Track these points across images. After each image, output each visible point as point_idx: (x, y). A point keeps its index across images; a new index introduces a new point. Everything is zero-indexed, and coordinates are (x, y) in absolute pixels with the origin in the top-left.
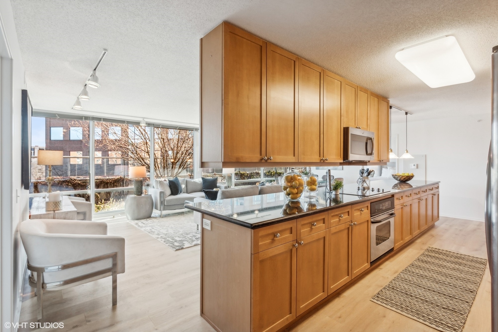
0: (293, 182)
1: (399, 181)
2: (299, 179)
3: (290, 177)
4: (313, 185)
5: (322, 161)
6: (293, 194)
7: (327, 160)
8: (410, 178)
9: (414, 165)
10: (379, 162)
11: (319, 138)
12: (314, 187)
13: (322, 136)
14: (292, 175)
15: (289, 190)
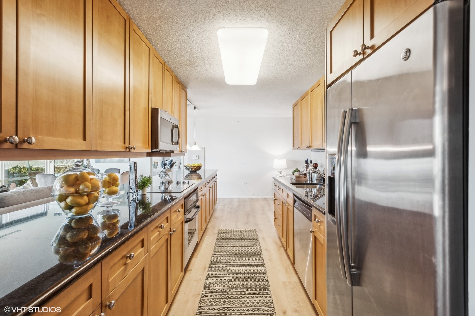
0: (80, 184)
1: (191, 171)
2: (92, 179)
3: (74, 176)
4: (113, 186)
5: (128, 150)
6: (79, 205)
7: (134, 148)
8: (199, 168)
9: (196, 156)
10: (180, 152)
11: (123, 115)
12: (114, 188)
13: (127, 113)
14: (78, 173)
15: (71, 201)
